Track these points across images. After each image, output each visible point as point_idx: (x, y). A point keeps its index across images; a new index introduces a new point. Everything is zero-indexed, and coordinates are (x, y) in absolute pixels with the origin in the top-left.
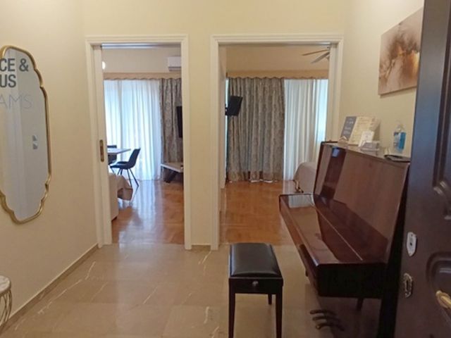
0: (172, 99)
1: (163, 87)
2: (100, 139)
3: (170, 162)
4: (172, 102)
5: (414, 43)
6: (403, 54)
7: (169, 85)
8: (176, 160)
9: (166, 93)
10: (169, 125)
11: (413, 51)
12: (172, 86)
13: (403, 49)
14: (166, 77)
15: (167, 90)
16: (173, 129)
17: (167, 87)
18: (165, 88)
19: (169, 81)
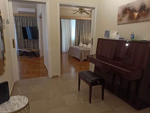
0: (20, 24)
1: (16, 19)
2: (13, 39)
3: (21, 48)
4: (20, 25)
5: (134, 10)
6: (130, 13)
7: (18, 18)
8: (24, 47)
9: (17, 22)
10: (19, 34)
11: (134, 12)
12: (20, 19)
13: (129, 11)
14: (17, 15)
15: (18, 20)
16: (21, 36)
17: (18, 19)
18: (17, 20)
19: (18, 17)
